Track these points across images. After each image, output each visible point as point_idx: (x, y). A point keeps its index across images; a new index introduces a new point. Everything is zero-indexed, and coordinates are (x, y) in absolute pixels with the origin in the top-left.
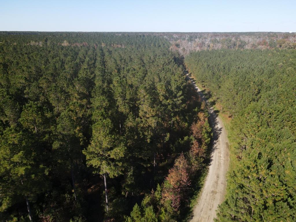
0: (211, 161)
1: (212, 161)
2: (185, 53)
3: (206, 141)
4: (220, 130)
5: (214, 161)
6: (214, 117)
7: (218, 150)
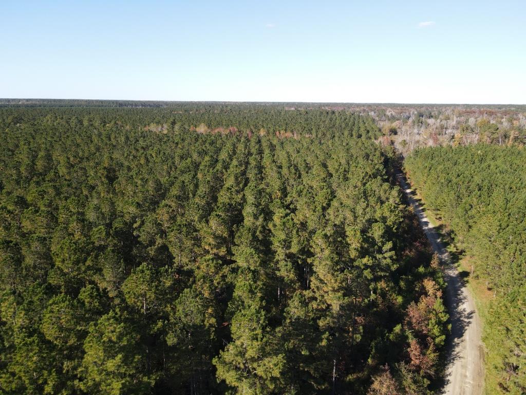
0: (446, 385)
1: (448, 384)
2: (406, 149)
3: (437, 340)
4: (470, 316)
5: (452, 383)
6: (457, 286)
7: (462, 360)
